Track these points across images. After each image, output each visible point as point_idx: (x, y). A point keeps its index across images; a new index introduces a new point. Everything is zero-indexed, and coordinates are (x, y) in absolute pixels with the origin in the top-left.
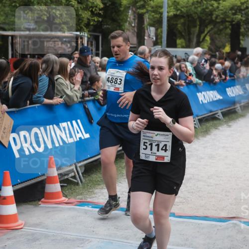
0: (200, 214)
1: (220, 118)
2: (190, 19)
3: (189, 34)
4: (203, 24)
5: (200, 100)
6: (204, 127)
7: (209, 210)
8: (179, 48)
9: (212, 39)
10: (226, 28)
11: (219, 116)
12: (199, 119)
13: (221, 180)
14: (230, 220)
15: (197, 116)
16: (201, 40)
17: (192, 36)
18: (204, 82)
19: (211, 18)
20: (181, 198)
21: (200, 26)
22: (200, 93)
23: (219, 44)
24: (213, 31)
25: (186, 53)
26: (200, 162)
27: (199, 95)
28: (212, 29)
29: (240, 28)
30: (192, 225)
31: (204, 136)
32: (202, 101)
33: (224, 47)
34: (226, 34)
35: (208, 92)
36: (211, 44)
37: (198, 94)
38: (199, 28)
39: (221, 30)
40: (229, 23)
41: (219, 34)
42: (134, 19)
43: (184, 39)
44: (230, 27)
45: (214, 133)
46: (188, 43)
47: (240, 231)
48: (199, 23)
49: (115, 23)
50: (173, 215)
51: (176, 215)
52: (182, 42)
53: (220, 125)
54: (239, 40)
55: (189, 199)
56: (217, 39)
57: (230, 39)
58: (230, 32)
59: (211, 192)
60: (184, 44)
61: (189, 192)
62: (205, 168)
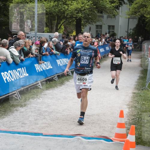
0: (58, 133)
1: (70, 74)
2: (51, 15)
3: (52, 24)
4: (59, 19)
5: (58, 64)
6: (61, 80)
7: (63, 130)
8: (46, 32)
9: (65, 27)
10: (73, 21)
11: (69, 73)
12: (57, 76)
13: (70, 112)
14: (75, 136)
15: (57, 74)
16: (58, 28)
17: (53, 26)
18: (61, 53)
19: (64, 15)
20: (47, 124)
21: (58, 19)
22: (58, 60)
23: (69, 30)
24: (65, 23)
25: (50, 36)
26: (58, 101)
27: (57, 61)
28: (64, 22)
29: (81, 21)
30: (53, 140)
31: (60, 86)
32: (59, 64)
33: (72, 32)
34: (73, 25)
35: (63, 59)
36: (64, 30)
37: (57, 60)
38: (57, 21)
39: (70, 22)
40: (75, 18)
41: (69, 25)
43: (48, 27)
44: (76, 20)
45: (66, 84)
46: (50, 30)
47: (81, 143)
48: (57, 18)
49: (6, 17)
50: (42, 134)
51: (43, 134)
52: (47, 29)
53: (70, 79)
54: (81, 28)
55: (51, 124)
56: (68, 27)
57: (75, 28)
58: (75, 23)
59: (65, 120)
60: (48, 30)
61: (51, 120)
62: (61, 105)
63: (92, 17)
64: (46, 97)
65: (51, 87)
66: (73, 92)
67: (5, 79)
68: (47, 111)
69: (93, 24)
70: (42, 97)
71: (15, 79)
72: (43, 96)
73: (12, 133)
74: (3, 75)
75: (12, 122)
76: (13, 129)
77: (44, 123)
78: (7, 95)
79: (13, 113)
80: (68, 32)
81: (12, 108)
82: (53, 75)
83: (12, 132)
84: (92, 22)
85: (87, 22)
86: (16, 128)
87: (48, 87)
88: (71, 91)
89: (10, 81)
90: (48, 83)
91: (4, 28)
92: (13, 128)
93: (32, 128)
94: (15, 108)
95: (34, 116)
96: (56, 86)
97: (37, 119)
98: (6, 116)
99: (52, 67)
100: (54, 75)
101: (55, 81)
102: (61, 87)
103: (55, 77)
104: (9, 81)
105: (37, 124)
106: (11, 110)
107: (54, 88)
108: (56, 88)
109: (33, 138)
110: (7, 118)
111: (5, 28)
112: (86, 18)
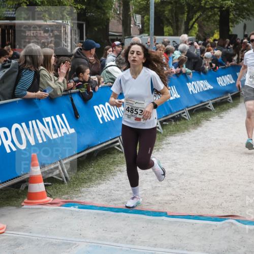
0: (194, 213)
1: (211, 108)
2: (178, 5)
3: (177, 21)
4: (192, 11)
5: (190, 90)
6: (195, 118)
7: (203, 208)
8: (166, 36)
9: (200, 26)
10: (215, 14)
11: (209, 106)
12: (189, 111)
13: (214, 175)
14: (226, 219)
15: (188, 107)
16: (190, 27)
17: (179, 23)
18: (194, 71)
19: (200, 4)
20: (173, 195)
21: (188, 12)
22: (190, 83)
23: (207, 31)
24: (201, 18)
25: (174, 41)
26: (192, 156)
27: (189, 85)
28: (201, 15)
29: (229, 15)
30: (186, 225)
31: (195, 128)
32: (191, 91)
33: (213, 34)
34: (216, 21)
35: (198, 82)
36: (199, 31)
37: (187, 84)
38: (188, 15)
39: (209, 17)
40: (218, 10)
41: (207, 21)
42: (119, 6)
43: (172, 26)
44: (219, 13)
45: (205, 125)
46: (175, 30)
47: (237, 231)
48: (187, 10)
49: (99, 10)
50: (165, 214)
51: (168, 214)
52: (169, 30)
53: (212, 116)
54: (229, 27)
55: (182, 197)
56: (205, 26)
57: (218, 26)
58: (219, 18)
59: (204, 188)
60: (171, 32)
61: (181, 189)
62: (197, 163)
63: (248, 6)
64: (170, 149)
65: (178, 131)
66: (217, 139)
67: (99, 117)
68: (173, 173)
69: (251, 18)
70: (163, 148)
71: (118, 117)
72: (164, 146)
73: (115, 210)
74: (97, 109)
75: (113, 191)
76: (116, 204)
77: (168, 195)
78: (104, 144)
79: (115, 175)
80: (206, 34)
81: (112, 168)
82: (181, 109)
83: (115, 208)
84: (248, 15)
85: (239, 15)
86: (120, 202)
87: (173, 131)
88: (215, 138)
89: (109, 120)
90: (173, 123)
91: (96, 29)
92: (115, 202)
93: (148, 203)
94: (118, 166)
95: (150, 182)
96: (187, 129)
97: (156, 187)
98: (104, 180)
99: (179, 96)
100: (183, 110)
101: (185, 119)
102: (196, 131)
103: (184, 113)
104: (106, 121)
105: (157, 196)
106: (111, 170)
107: (184, 132)
108: (186, 133)
109: (150, 221)
110: (104, 185)
111: (98, 29)
112: (238, 9)
